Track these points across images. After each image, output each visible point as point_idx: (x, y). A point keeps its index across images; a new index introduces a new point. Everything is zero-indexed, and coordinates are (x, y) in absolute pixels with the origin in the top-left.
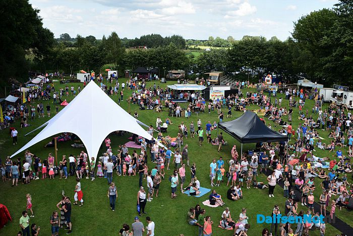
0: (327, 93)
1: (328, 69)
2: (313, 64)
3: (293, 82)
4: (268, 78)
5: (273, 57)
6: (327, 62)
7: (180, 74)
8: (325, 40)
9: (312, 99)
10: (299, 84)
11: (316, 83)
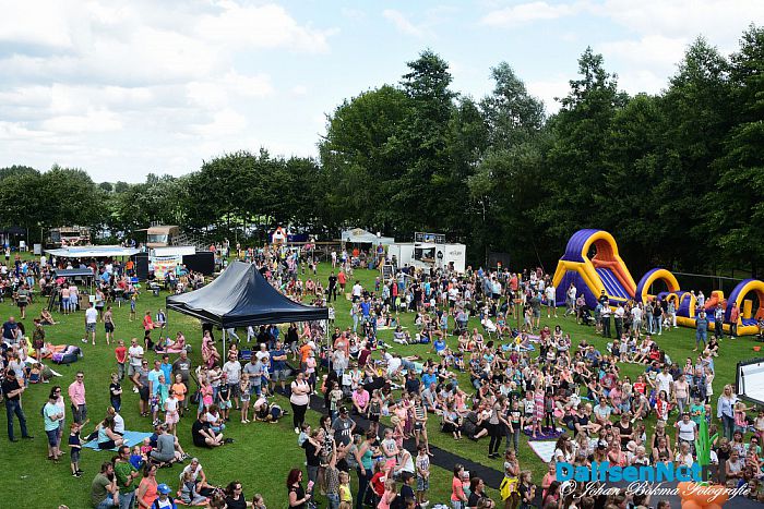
0: (403, 252)
1: (401, 202)
2: (373, 193)
3: (330, 237)
4: (280, 235)
5: (287, 189)
6: (399, 188)
7: (78, 234)
8: (391, 145)
9: (374, 268)
10: (344, 239)
11: (379, 234)
